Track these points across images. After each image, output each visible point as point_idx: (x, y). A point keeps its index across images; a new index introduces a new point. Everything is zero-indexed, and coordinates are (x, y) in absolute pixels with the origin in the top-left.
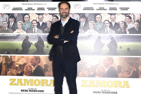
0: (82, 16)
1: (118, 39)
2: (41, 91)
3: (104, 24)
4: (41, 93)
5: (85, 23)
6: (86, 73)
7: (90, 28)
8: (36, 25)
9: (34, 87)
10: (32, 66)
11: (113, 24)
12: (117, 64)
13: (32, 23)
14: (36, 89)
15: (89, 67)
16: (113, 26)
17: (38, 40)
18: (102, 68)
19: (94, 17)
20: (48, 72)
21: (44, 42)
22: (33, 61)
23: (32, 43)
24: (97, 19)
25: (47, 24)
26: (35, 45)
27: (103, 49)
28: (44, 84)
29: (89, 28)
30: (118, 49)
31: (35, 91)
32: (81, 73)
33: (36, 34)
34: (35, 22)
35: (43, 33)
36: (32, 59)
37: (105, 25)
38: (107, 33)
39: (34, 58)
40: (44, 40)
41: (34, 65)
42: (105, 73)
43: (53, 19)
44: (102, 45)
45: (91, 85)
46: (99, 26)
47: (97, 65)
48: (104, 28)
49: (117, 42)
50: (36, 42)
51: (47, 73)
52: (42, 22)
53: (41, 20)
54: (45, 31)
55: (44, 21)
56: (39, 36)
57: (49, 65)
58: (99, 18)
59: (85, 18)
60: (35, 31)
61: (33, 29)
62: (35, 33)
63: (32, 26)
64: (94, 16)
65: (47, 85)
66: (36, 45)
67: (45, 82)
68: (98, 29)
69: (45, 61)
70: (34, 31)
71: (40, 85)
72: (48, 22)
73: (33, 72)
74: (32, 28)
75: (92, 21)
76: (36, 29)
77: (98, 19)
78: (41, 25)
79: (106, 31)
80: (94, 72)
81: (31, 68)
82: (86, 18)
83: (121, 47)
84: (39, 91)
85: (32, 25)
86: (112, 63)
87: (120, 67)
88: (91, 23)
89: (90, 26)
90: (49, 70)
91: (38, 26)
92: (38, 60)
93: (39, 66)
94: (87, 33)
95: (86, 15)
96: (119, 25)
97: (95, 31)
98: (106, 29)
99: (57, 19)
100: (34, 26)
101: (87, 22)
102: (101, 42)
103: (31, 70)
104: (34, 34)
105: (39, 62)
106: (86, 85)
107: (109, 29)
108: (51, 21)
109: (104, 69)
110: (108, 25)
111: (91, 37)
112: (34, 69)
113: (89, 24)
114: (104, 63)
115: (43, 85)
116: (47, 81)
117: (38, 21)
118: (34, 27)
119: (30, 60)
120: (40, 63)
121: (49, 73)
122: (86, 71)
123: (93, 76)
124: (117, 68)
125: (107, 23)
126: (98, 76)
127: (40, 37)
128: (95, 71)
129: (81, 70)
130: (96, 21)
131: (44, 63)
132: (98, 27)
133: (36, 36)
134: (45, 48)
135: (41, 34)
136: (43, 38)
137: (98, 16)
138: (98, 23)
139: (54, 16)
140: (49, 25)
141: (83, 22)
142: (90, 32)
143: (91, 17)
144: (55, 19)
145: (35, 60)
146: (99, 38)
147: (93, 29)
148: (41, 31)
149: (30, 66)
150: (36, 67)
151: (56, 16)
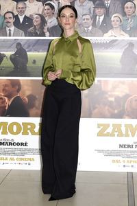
0: (98, 4)
2: (22, 144)
4: (23, 147)
5: (104, 18)
6: (106, 110)
7: (114, 26)
8: (12, 20)
9: (9, 137)
10: (6, 98)
13: (5, 18)
14: (13, 140)
15: (112, 99)
19: (120, 5)
20: (34, 108)
21: (28, 53)
22: (7, 88)
24: (126, 10)
25: (32, 20)
26: (11, 58)
28: (29, 131)
29: (112, 28)
31: (10, 144)
32: (96, 111)
33: (12, 38)
34: (11, 15)
35: (25, 36)
36: (6, 85)
39: (8, 83)
40: (27, 50)
41: (9, 97)
43: (44, 10)
45: (116, 134)
47: (127, 96)
50: (13, 53)
51: (33, 111)
52: (24, 16)
53: (22, 12)
54: (30, 32)
55: (28, 13)
56: (18, 42)
58: (131, 8)
59: (103, 8)
60: (10, 33)
61: (8, 29)
62: (10, 36)
63: (5, 24)
65: (33, 133)
66: (13, 59)
67: (29, 127)
68: (128, 29)
69: (30, 88)
70: (8, 32)
71: (21, 133)
72: (35, 16)
73: (7, 108)
74: (4, 26)
75: (118, 13)
76: (13, 28)
77: (129, 9)
78: (21, 21)
80: (122, 108)
81: (4, 102)
82: (106, 8)
84: (18, 144)
85: (6, 21)
89: (113, 23)
90: (37, 105)
92: (17, 87)
93: (18, 98)
94: (107, 37)
95: (106, 2)
97: (123, 32)
99: (52, 9)
100: (8, 22)
101: (107, 15)
102: (133, 53)
103: (3, 105)
104: (8, 38)
105: (18, 91)
106: (105, 133)
108: (40, 13)
111: (115, 43)
112: (8, 102)
113: (112, 19)
115: (25, 133)
116: (33, 125)
117: (16, 13)
118: (9, 25)
119: (2, 87)
122: (107, 107)
123: (120, 116)
126: (128, 115)
127: (19, 44)
129: (97, 106)
130: (124, 14)
131: (28, 93)
132: (128, 26)
133: (11, 43)
134: (29, 64)
135: (23, 38)
136: (26, 46)
137: (129, 4)
138: (128, 16)
139: (46, 5)
140: (36, 21)
141: (100, 16)
142: (114, 34)
143: (116, 5)
144: (48, 9)
145: (11, 86)
146: (131, 45)
147: (119, 29)
148: (21, 32)
149: (2, 98)
150: (12, 99)
151: (50, 4)
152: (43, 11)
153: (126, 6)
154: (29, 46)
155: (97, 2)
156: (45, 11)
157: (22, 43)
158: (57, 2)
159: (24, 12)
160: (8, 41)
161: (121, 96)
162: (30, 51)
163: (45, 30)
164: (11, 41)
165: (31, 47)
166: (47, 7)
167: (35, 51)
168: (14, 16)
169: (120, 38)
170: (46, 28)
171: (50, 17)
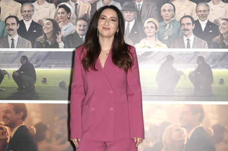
1: (214, 61)
3: (182, 24)
5: (135, 24)
7: (148, 34)
8: (16, 27)
10: (7, 128)
11: (203, 25)
12: (214, 122)
13: (6, 24)
16: (203, 29)
17: (21, 64)
18: (177, 130)
20: (44, 141)
21: (36, 69)
22: (8, 115)
23: (6, 73)
24: (163, 13)
25: (42, 26)
26: (14, 76)
27: (178, 86)
29: (145, 36)
30: (215, 85)
33: (16, 50)
34: (14, 21)
35: (33, 47)
36: (7, 112)
37: (182, 28)
38: (189, 47)
39: (11, 108)
40: (34, 65)
42: (185, 143)
43: (57, 13)
44: (177, 76)
46: (169, 30)
47: (166, 124)
48: (180, 35)
49: (213, 67)
50: (17, 69)
53: (28, 17)
54: (39, 43)
55: (36, 18)
57: (48, 126)
58: (169, 10)
59: (134, 11)
61: (10, 38)
62: (13, 47)
63: (6, 32)
64: (158, 6)
68: (166, 38)
69: (39, 115)
70: (10, 42)
72: (45, 22)
73: (8, 141)
76: (16, 37)
77: (167, 13)
79: (186, 42)
80: (159, 140)
81: (4, 133)
82: (137, 11)
83: (222, 81)
85: (7, 28)
86: (201, 119)
87: (219, 129)
88: (149, 24)
89: (146, 30)
90: (48, 137)
91: (22, 31)
92: (22, 114)
95: (137, 4)
96: (218, 26)
97: (159, 42)
98: (185, 38)
99: (68, 13)
100: (11, 30)
101: (139, 20)
102: (173, 68)
103: (3, 137)
104: (10, 50)
105: (24, 118)
107: (192, 37)
108: (52, 17)
109: (181, 134)
110: (191, 27)
111: (149, 57)
112: (10, 134)
113: (146, 25)
114: (181, 118)
117: (20, 18)
118: (11, 33)
119: (2, 114)
120: (26, 120)
121: (48, 144)
124: (212, 130)
125: (188, 24)
126: (166, 149)
127: (24, 58)
128: (161, 138)
130: (161, 19)
131: (36, 121)
132: (166, 34)
133: (15, 56)
134: (38, 84)
135: (29, 50)
136: (34, 60)
137: (166, 6)
138: (165, 22)
139: (60, 7)
140: (47, 29)
141: (129, 21)
142: (147, 44)
143: (151, 7)
144: (63, 13)
145: (14, 112)
146: (170, 58)
147: (154, 37)
148: (28, 42)
149: (1, 128)
150: (16, 129)
151: (64, 7)
152: (56, 16)
153: (162, 8)
154: (37, 60)
155: (126, 4)
156: (59, 15)
157: (28, 56)
158: (73, 4)
159: (31, 16)
160: (10, 53)
161: (157, 124)
162: (39, 66)
163: (59, 40)
164: (14, 53)
165: (40, 62)
166: (61, 10)
167: (46, 66)
168: (19, 22)
169: (155, 49)
170: (60, 36)
171: (65, 23)
